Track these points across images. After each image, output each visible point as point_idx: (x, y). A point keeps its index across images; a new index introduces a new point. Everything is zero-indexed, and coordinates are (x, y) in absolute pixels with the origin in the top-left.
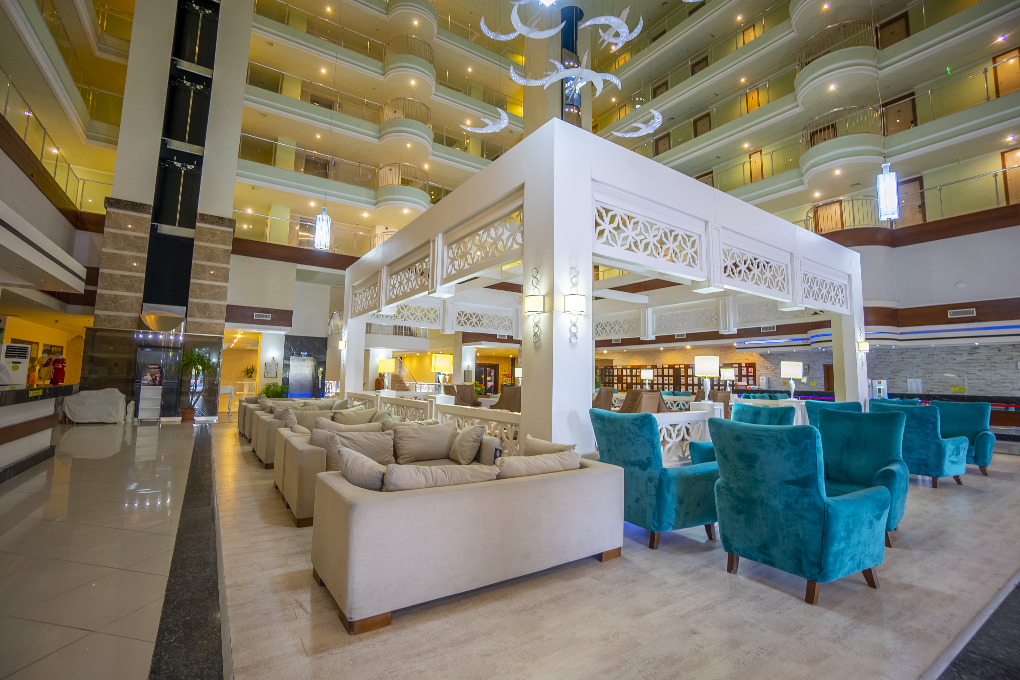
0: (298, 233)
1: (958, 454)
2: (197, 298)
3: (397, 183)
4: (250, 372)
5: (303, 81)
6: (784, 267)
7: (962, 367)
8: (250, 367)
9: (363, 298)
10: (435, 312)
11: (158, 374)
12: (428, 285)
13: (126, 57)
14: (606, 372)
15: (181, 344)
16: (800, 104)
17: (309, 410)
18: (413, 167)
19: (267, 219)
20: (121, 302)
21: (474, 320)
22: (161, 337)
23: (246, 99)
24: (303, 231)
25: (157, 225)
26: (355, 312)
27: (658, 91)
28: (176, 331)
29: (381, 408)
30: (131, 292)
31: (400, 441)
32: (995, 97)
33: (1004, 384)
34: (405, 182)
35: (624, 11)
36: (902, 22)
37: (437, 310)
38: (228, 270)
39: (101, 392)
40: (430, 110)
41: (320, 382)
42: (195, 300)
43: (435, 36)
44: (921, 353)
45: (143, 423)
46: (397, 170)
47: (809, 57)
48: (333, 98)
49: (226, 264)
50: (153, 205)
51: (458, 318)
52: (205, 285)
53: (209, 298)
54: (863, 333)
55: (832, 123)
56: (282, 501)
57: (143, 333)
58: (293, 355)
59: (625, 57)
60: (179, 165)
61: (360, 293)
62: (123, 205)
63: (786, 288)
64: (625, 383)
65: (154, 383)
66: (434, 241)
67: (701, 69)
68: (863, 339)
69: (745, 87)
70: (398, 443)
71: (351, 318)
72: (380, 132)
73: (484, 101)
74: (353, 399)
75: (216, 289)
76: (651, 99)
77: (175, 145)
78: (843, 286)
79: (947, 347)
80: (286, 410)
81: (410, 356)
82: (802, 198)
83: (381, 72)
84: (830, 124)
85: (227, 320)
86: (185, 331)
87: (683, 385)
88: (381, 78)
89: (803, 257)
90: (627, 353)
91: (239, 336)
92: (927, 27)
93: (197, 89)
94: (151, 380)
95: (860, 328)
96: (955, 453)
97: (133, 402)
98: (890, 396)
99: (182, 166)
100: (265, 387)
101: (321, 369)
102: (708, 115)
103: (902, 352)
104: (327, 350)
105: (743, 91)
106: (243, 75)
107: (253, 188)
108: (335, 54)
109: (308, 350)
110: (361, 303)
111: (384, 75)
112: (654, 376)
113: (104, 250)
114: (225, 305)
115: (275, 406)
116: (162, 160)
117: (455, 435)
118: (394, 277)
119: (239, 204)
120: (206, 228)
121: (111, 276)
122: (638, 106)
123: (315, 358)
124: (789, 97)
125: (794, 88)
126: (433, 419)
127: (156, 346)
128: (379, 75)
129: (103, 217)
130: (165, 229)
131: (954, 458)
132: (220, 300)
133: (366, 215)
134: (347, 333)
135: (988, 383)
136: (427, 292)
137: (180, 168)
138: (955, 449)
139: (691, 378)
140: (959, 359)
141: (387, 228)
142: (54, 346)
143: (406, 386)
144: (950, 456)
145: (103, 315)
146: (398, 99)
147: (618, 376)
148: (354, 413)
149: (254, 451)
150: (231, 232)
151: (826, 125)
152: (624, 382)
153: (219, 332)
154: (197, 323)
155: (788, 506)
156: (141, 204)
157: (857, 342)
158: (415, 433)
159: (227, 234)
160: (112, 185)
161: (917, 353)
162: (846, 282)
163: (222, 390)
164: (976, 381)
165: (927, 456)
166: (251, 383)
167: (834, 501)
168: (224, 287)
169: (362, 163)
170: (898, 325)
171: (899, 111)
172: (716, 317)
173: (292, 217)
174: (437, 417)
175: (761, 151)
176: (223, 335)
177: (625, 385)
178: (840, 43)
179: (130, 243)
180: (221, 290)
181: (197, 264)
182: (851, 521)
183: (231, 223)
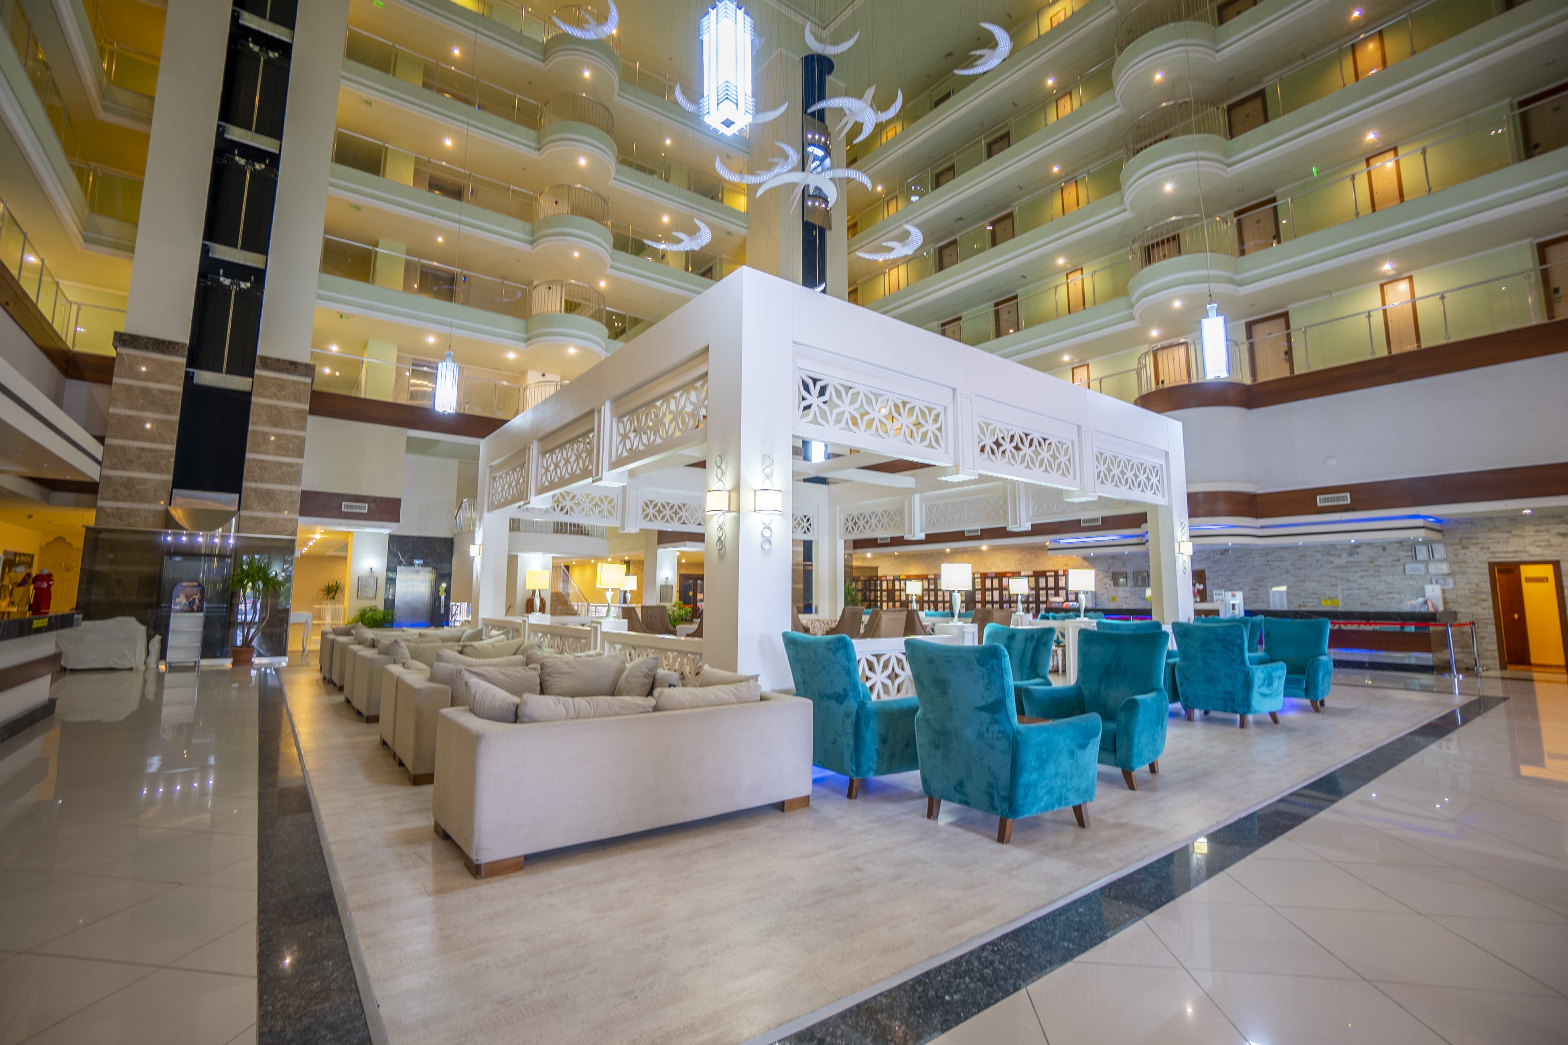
0: (409, 381)
1: (1270, 684)
2: (256, 481)
3: (558, 309)
4: (333, 591)
5: (417, 159)
6: (1069, 444)
7: (1341, 572)
8: (332, 583)
9: (505, 484)
10: (611, 501)
11: (196, 594)
12: (592, 470)
13: (149, 122)
14: (870, 585)
15: (231, 550)
16: (1128, 206)
17: (427, 642)
18: (583, 287)
19: (363, 362)
20: (139, 487)
21: (668, 512)
22: (200, 539)
23: (331, 185)
24: (416, 378)
25: (193, 373)
26: (493, 503)
27: (942, 179)
28: (223, 531)
29: (529, 638)
30: (154, 472)
31: (549, 679)
32: (1371, 211)
33: (1390, 595)
34: (571, 307)
35: (868, 91)
36: (1258, 102)
37: (613, 499)
38: (303, 440)
39: (109, 623)
40: (607, 203)
41: (443, 604)
42: (253, 485)
43: (616, 94)
44: (1290, 553)
45: (173, 668)
46: (559, 289)
47: (1141, 141)
48: (462, 181)
49: (301, 430)
50: (188, 343)
51: (644, 510)
52: (268, 462)
53: (274, 481)
54: (1186, 530)
55: (1173, 234)
56: (391, 759)
57: (174, 534)
58: (400, 564)
59: (896, 127)
60: (227, 282)
61: (501, 477)
62: (143, 343)
63: (1071, 472)
64: (898, 601)
65: (190, 608)
66: (600, 411)
67: (1001, 150)
68: (1186, 537)
69: (1058, 178)
70: (546, 681)
71: (488, 511)
72: (533, 233)
73: (689, 189)
74: (490, 627)
75: (284, 467)
76: (930, 191)
77: (222, 252)
78: (1158, 467)
79: (1322, 546)
80: (396, 642)
81: (582, 564)
82: (1135, 338)
83: (535, 145)
84: (1170, 235)
85: (302, 514)
86: (238, 530)
87: (979, 602)
88: (535, 154)
89: (1095, 430)
90: (900, 556)
91: (318, 536)
92: (1284, 114)
93: (255, 169)
94: (185, 604)
95: (1182, 523)
96: (1266, 683)
97: (158, 638)
98: (1248, 613)
99: (231, 283)
100: (358, 613)
101: (444, 585)
102: (1011, 215)
103: (1267, 554)
104: (452, 556)
105: (1057, 183)
106: (328, 149)
107: (341, 316)
108: (466, 120)
109: (423, 557)
110: (502, 491)
111: (539, 150)
112: (924, 590)
113: (112, 410)
114: (298, 492)
115: (379, 638)
116: (203, 275)
117: (621, 670)
118: (547, 455)
119: (319, 340)
120: (269, 378)
121: (123, 449)
122: (914, 198)
123: (434, 568)
124: (1114, 197)
125: (1120, 185)
126: (598, 650)
127: (191, 554)
128: (533, 151)
129: (112, 360)
130: (206, 378)
131: (1264, 690)
132: (291, 484)
133: (511, 356)
134: (482, 533)
135: (1371, 594)
136: (590, 480)
137: (229, 287)
138: (1265, 678)
139: (990, 593)
140: (1337, 561)
141: (543, 375)
142: (20, 554)
143: (573, 609)
144: (1259, 687)
145: (110, 508)
146: (560, 186)
147: (887, 590)
148: (490, 647)
149: (348, 701)
150: (308, 384)
151: (1165, 237)
152: (896, 599)
153: (290, 531)
154: (256, 518)
155: (980, 735)
156: (170, 343)
157: (1177, 541)
158: (569, 668)
159: (302, 386)
160: (125, 312)
161: (1286, 554)
162: (1162, 462)
163: (295, 617)
164: (1357, 592)
165: (1234, 688)
166: (334, 606)
167: (1026, 728)
168: (297, 464)
169: (506, 279)
170: (1257, 516)
171: (1258, 222)
172: (1004, 507)
173: (399, 359)
174: (603, 648)
175: (1082, 269)
176: (296, 535)
177: (898, 604)
178: (1176, 127)
179: (151, 400)
180: (293, 470)
181: (256, 432)
182: (1044, 750)
183: (308, 370)
